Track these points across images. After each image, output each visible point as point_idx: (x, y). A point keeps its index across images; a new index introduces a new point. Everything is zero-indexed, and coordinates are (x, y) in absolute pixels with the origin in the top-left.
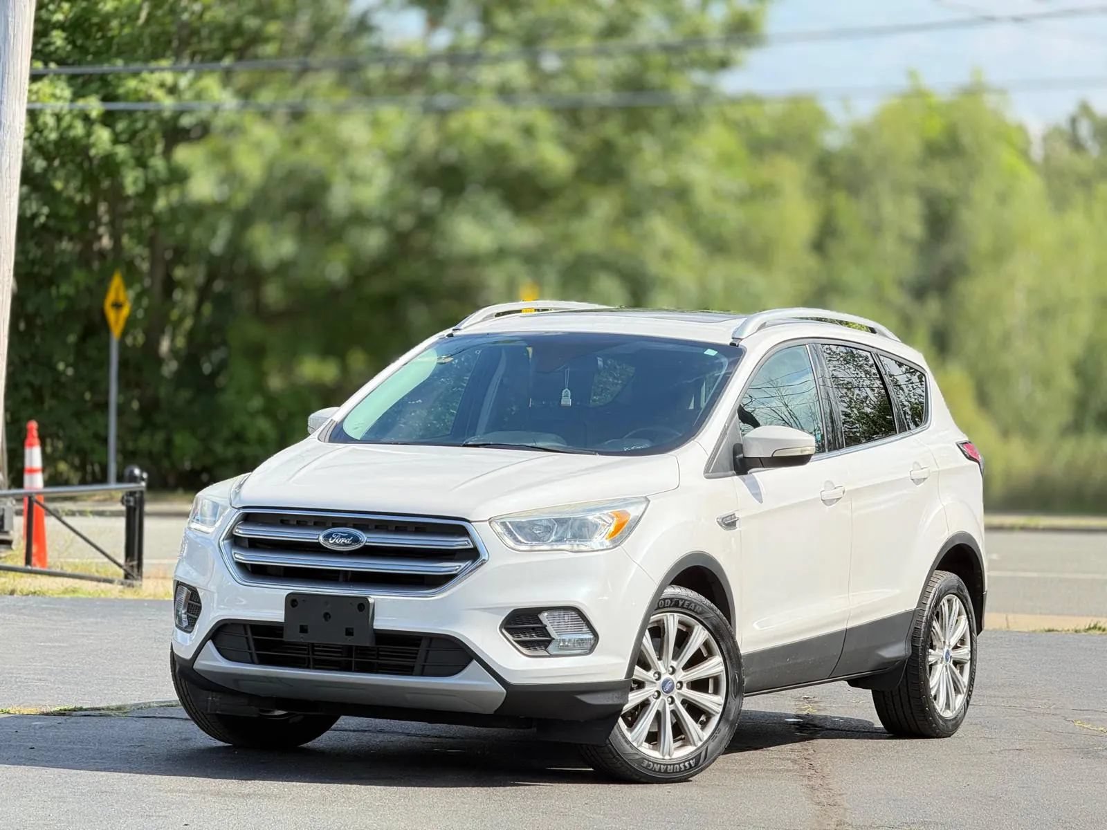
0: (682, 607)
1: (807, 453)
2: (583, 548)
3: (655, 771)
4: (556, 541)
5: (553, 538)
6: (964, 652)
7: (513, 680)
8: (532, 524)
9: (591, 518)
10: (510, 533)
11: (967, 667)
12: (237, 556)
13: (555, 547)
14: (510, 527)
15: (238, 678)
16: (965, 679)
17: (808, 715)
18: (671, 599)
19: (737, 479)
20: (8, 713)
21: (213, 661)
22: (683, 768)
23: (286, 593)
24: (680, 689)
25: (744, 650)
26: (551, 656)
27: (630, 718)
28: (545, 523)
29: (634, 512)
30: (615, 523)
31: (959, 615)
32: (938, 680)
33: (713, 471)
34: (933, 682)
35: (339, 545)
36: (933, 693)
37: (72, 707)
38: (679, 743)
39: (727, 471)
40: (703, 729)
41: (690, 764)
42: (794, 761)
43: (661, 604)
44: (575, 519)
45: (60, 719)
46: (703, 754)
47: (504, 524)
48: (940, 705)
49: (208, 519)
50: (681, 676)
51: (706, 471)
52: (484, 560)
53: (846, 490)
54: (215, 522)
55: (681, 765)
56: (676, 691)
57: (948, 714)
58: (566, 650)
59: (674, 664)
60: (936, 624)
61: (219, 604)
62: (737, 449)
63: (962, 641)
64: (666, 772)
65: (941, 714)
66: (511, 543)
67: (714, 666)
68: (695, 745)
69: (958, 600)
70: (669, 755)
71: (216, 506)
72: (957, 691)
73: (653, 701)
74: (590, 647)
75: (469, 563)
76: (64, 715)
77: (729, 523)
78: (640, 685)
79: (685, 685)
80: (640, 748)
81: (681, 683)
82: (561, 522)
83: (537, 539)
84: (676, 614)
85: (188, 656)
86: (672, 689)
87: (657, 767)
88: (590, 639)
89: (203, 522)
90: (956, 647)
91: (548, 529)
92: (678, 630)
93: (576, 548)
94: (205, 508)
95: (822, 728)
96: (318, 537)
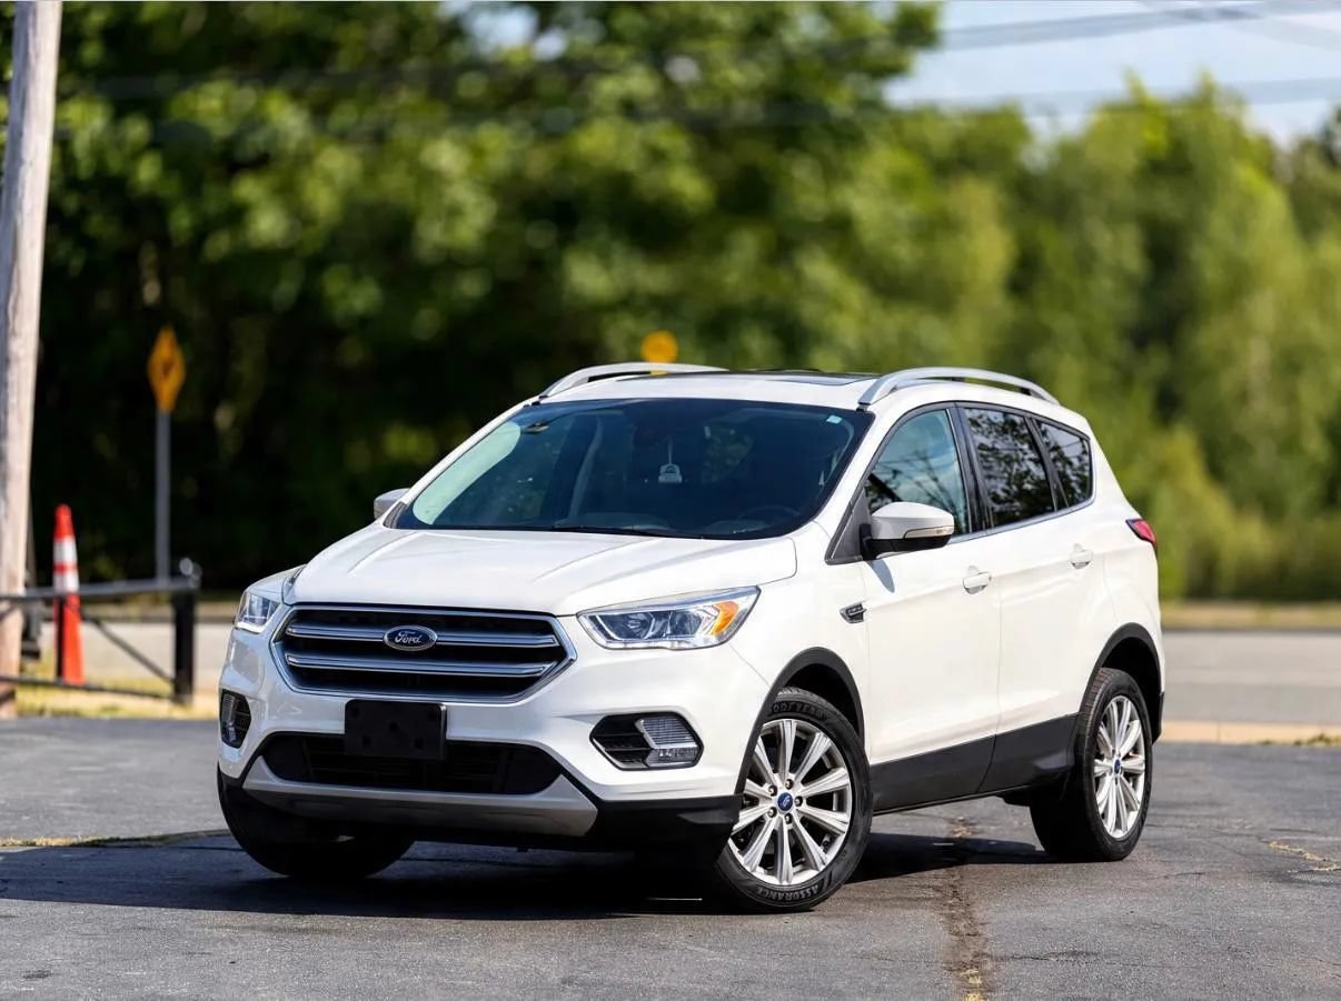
0: (800, 711)
1: (945, 533)
2: (684, 645)
3: (771, 899)
4: (653, 637)
5: (650, 633)
6: (1137, 763)
7: (606, 797)
8: (625, 618)
9: (692, 610)
10: (601, 628)
11: (1141, 780)
12: (290, 659)
13: (652, 644)
14: (601, 622)
15: (293, 799)
16: (1139, 795)
17: (960, 838)
18: (788, 703)
19: (864, 565)
20: (34, 844)
21: (264, 780)
22: (803, 896)
23: (346, 700)
24: (800, 805)
25: (873, 761)
26: (649, 769)
27: (742, 840)
28: (642, 617)
29: (743, 603)
30: (721, 615)
31: (1131, 719)
32: (1107, 795)
33: (836, 555)
34: (1100, 798)
35: (407, 644)
36: (1101, 810)
37: (107, 837)
38: (798, 868)
39: (853, 555)
40: (826, 851)
41: (811, 891)
42: (937, 889)
43: (774, 708)
44: (675, 612)
45: (94, 851)
46: (826, 881)
47: (593, 619)
48: (1109, 825)
49: (259, 617)
50: (800, 790)
51: (828, 556)
52: (572, 660)
53: (993, 575)
54: (265, 621)
55: (802, 892)
56: (794, 807)
57: (1119, 834)
58: (666, 762)
59: (792, 776)
60: (1103, 730)
61: (270, 714)
62: (865, 530)
63: (1135, 749)
64: (784, 899)
65: (1111, 834)
66: (603, 641)
67: (838, 779)
68: (817, 869)
69: (1130, 702)
70: (787, 879)
71: (266, 602)
72: (1129, 808)
73: (768, 819)
74: (693, 758)
75: (554, 664)
76: (97, 846)
77: (855, 614)
78: (753, 801)
79: (805, 801)
80: (754, 874)
81: (800, 798)
82: (659, 616)
83: (631, 635)
84: (793, 721)
85: (237, 775)
86: (789, 806)
87: (774, 895)
88: (693, 749)
89: (253, 621)
90: (1127, 757)
91: (645, 625)
92: (796, 737)
93: (676, 645)
94: (255, 605)
95: (974, 853)
96: (382, 635)
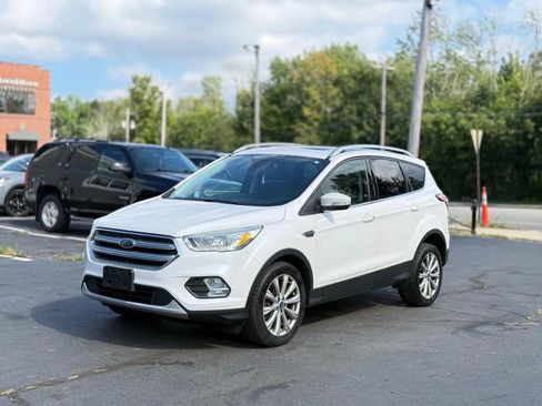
1: (348, 204)
5: (213, 245)
6: (437, 274)
7: (190, 309)
9: (229, 236)
10: (193, 243)
11: (438, 280)
12: (94, 248)
13: (213, 249)
16: (437, 284)
23: (104, 265)
25: (316, 287)
26: (208, 298)
31: (434, 260)
32: (425, 284)
33: (303, 212)
34: (422, 285)
35: (126, 246)
36: (421, 289)
39: (311, 212)
47: (190, 239)
48: (424, 294)
51: (300, 212)
52: (179, 255)
53: (375, 217)
57: (428, 297)
60: (423, 264)
63: (436, 270)
65: (425, 297)
69: (434, 255)
72: (432, 288)
75: (173, 256)
77: (310, 234)
88: (227, 290)
90: (433, 272)
96: (118, 241)
